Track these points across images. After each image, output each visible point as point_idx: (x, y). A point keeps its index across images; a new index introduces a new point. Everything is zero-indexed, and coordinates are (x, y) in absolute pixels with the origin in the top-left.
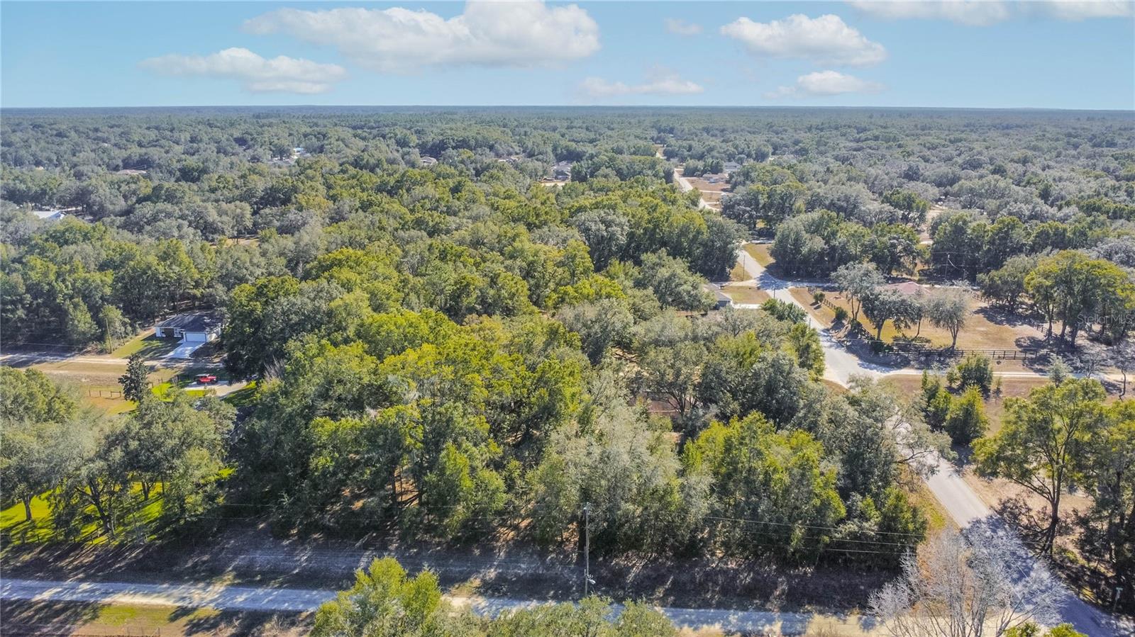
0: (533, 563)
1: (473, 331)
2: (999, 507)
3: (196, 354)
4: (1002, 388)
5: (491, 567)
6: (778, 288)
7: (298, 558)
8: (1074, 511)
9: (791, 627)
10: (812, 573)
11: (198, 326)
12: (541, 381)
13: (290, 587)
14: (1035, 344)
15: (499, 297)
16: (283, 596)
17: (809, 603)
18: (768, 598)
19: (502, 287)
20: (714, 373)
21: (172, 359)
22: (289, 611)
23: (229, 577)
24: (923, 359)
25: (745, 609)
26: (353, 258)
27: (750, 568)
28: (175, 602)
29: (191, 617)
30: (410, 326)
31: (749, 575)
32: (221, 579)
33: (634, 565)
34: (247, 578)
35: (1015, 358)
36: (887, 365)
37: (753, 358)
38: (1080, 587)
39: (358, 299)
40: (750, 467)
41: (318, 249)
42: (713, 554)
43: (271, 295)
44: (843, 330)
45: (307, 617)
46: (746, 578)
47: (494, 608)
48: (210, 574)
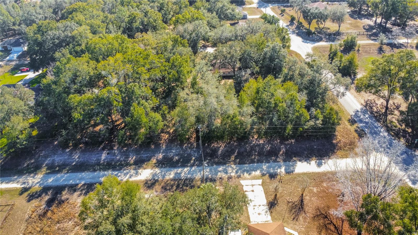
0: (178, 149)
1: (139, 41)
2: (364, 104)
3: (19, 57)
4: (360, 49)
5: (160, 153)
6: (266, 7)
7: (74, 157)
8: (393, 103)
9: (289, 169)
10: (294, 142)
11: (17, 44)
12: (173, 66)
13: (72, 172)
14: (370, 28)
15: (149, 23)
16: (69, 177)
17: (295, 157)
18: (278, 155)
19: (150, 17)
20: (248, 55)
21: (9, 61)
22: (73, 184)
23: (44, 170)
24: (327, 37)
25: (269, 162)
26: (82, 7)
27: (269, 142)
28: (21, 185)
29: (29, 192)
30: (110, 44)
31: (269, 146)
32: (40, 171)
33: (221, 146)
34: (53, 170)
35: (363, 34)
36: (314, 41)
37: (263, 46)
38: (399, 138)
39: (84, 29)
40: (269, 102)
41: (66, 3)
42: (253, 137)
43: (45, 30)
44: (294, 25)
45: (81, 186)
46: (268, 147)
47: (163, 173)
48: (35, 169)
